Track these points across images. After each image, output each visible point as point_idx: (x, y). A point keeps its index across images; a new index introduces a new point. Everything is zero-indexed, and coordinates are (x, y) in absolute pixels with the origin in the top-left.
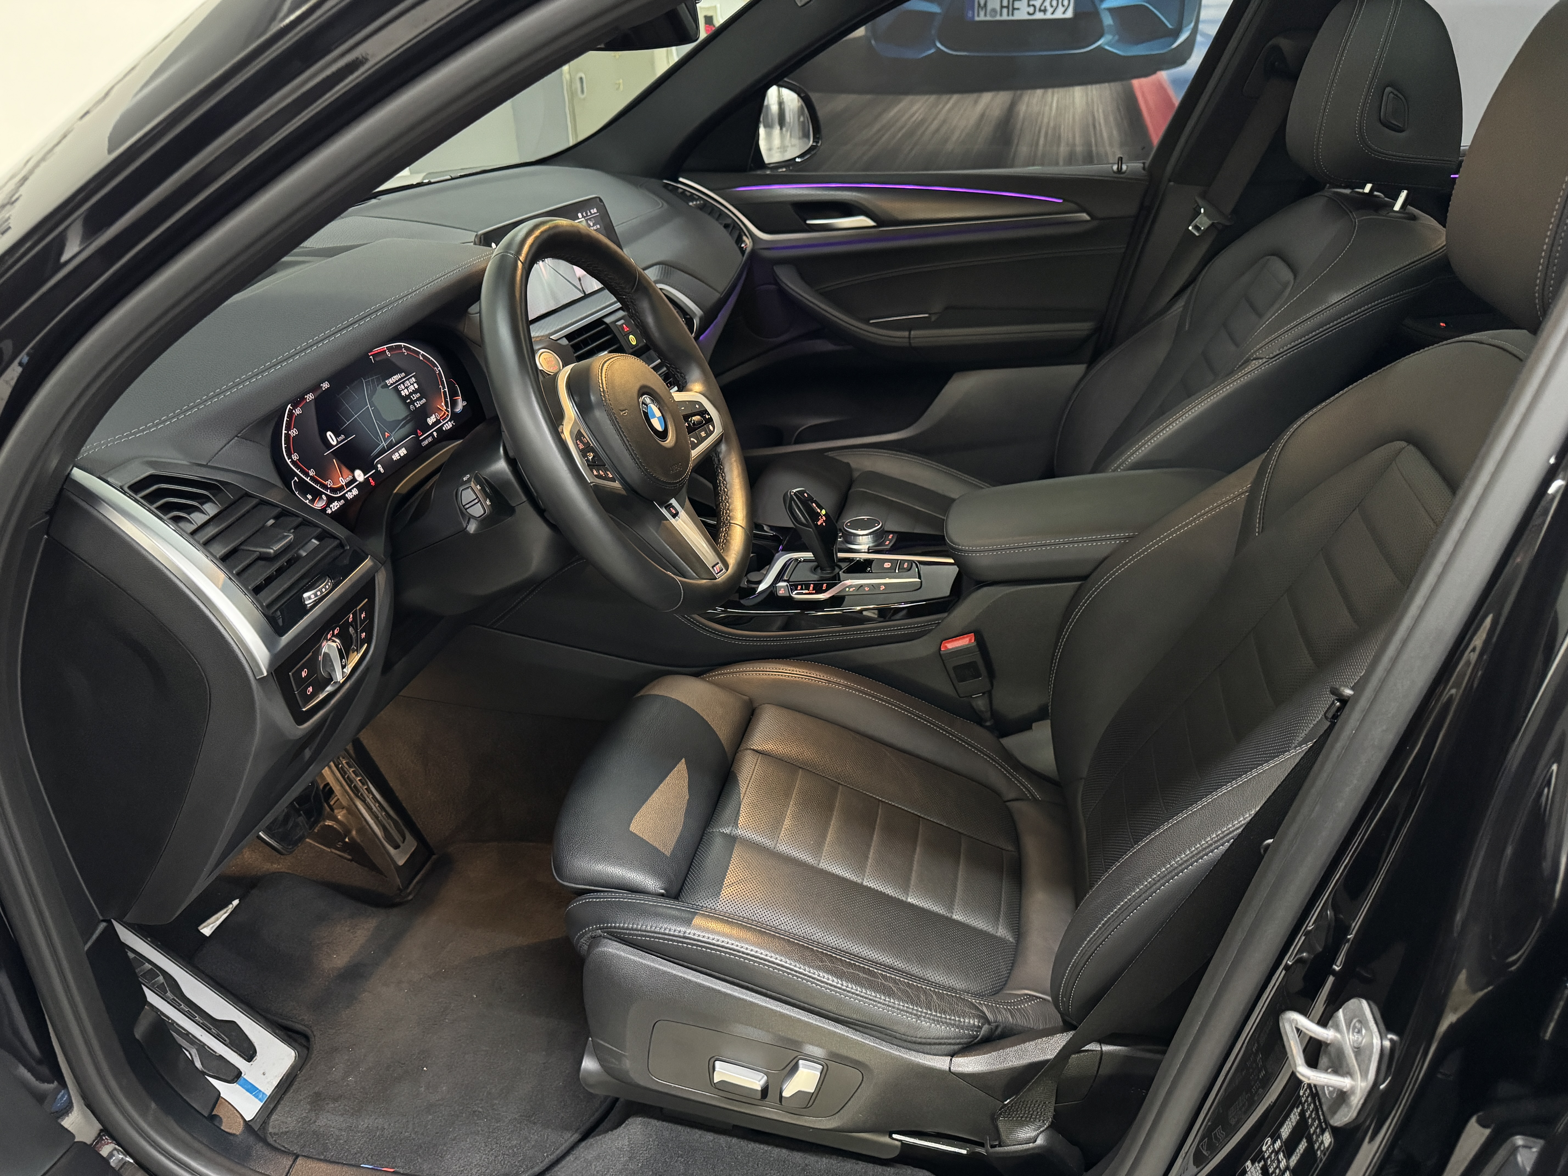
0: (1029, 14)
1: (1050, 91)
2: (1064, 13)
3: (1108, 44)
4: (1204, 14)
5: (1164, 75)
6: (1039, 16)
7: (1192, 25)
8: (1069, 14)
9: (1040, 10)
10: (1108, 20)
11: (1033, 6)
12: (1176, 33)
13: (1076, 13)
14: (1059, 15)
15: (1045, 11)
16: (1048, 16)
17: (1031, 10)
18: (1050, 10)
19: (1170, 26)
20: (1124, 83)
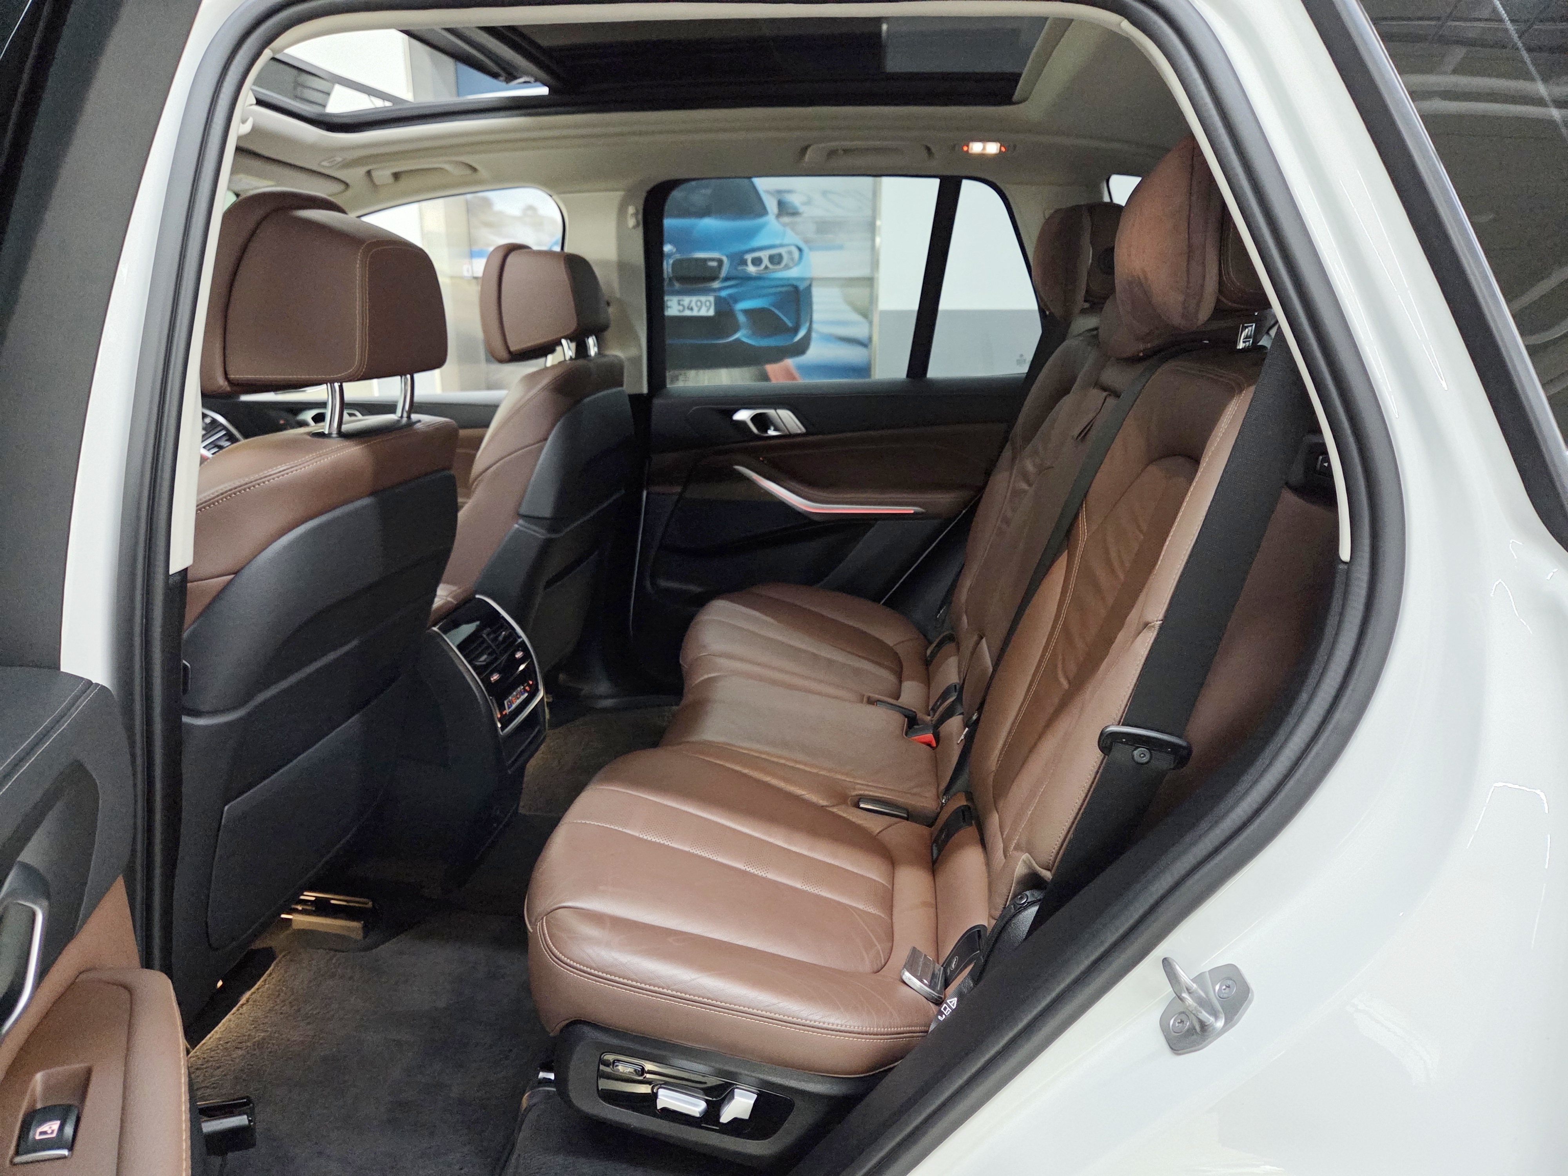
0: (680, 311)
1: (701, 372)
2: (708, 310)
3: (744, 336)
4: (816, 316)
5: (790, 362)
6: (687, 313)
7: (807, 325)
8: (711, 313)
9: (688, 308)
10: (742, 318)
11: (683, 305)
12: (796, 330)
13: (718, 312)
14: (703, 312)
15: (692, 309)
16: (695, 313)
17: (681, 308)
18: (695, 309)
19: (790, 324)
20: (759, 367)
